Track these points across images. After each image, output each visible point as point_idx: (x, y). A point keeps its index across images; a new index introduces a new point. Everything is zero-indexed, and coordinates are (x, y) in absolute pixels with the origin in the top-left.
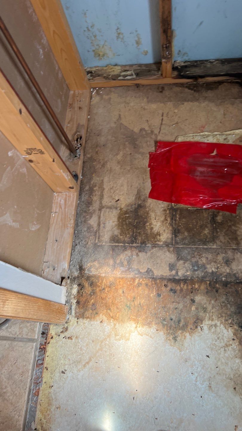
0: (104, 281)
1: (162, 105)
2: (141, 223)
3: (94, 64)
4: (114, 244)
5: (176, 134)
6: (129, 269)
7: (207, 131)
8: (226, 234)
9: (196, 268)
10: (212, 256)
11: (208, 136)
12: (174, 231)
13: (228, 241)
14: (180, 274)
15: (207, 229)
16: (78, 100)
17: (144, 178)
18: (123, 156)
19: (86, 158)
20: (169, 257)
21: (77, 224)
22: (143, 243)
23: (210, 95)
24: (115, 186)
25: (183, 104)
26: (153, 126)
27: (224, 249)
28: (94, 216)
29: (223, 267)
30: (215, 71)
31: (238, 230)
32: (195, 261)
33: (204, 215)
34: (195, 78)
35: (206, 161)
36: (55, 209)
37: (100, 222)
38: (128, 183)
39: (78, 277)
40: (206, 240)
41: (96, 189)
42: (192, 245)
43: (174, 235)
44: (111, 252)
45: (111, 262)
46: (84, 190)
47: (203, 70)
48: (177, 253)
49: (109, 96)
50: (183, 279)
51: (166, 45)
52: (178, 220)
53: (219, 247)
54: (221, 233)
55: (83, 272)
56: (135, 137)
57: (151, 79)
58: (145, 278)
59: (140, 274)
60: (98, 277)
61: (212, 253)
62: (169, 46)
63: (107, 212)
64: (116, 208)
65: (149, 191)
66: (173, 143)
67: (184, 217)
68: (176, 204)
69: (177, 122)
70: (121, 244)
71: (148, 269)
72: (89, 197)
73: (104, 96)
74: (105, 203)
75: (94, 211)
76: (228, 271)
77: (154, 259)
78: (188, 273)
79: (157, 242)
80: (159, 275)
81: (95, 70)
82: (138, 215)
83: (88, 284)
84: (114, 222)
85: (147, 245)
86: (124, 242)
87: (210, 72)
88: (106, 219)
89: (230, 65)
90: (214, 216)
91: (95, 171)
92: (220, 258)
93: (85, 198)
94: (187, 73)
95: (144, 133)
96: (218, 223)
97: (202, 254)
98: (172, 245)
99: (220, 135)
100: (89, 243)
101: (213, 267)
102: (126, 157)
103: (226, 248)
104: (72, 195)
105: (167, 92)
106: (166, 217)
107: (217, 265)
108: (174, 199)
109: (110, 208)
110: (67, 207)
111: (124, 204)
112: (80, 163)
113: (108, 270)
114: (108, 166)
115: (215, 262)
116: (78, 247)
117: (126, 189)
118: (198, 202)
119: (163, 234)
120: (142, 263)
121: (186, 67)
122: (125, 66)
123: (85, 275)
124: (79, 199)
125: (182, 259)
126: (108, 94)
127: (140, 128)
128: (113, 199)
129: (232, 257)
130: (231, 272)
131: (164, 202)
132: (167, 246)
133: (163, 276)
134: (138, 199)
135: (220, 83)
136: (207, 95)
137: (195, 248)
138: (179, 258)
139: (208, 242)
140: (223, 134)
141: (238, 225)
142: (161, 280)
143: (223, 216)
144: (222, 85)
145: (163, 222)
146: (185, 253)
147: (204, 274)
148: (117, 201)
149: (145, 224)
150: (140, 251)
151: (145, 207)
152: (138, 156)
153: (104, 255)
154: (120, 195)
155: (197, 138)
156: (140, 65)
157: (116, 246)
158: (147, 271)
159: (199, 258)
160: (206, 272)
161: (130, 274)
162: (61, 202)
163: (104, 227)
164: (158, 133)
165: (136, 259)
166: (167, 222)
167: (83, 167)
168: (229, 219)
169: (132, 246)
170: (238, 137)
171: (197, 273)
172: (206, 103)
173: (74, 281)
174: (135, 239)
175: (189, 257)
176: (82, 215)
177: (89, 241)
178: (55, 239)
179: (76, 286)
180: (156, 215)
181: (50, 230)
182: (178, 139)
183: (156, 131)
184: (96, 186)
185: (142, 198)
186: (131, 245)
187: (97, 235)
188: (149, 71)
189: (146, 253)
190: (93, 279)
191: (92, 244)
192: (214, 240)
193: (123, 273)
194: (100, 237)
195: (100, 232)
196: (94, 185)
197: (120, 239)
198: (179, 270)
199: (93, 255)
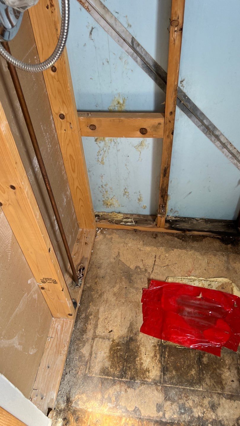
0: (90, 417)
1: (155, 248)
2: (132, 357)
3: (102, 210)
4: (104, 377)
5: (167, 275)
6: (116, 406)
7: (193, 276)
8: (212, 377)
9: (183, 411)
10: (198, 399)
11: (194, 280)
12: (162, 369)
13: (213, 384)
14: (166, 416)
15: (193, 370)
16: (85, 237)
17: (137, 311)
18: (119, 288)
19: (85, 287)
20: (156, 396)
21: (70, 351)
22: (133, 378)
23: (196, 246)
24: (110, 316)
25: (173, 250)
26: (147, 265)
27: (210, 392)
28: (87, 344)
29: (209, 412)
30: (200, 228)
31: (222, 374)
32: (182, 403)
33: (191, 355)
34: (184, 230)
35: (192, 303)
36: (51, 335)
37: (92, 352)
38: (122, 315)
39: (64, 410)
40: (193, 380)
41: (91, 318)
42: (180, 386)
43: (162, 373)
44: (100, 385)
45: (99, 396)
46: (81, 317)
47: (191, 225)
48: (165, 393)
49: (111, 236)
50: (170, 422)
51: (162, 205)
52: (167, 357)
53: (205, 390)
54: (207, 375)
55: (70, 405)
56: (131, 273)
57: (147, 227)
58: (132, 417)
59: (127, 413)
60: (84, 412)
61: (198, 396)
62: (164, 206)
63: (100, 342)
64: (109, 339)
65: (141, 325)
66: (164, 282)
67: (173, 355)
68: (165, 341)
69: (168, 264)
70: (111, 378)
71: (136, 407)
72: (84, 325)
73: (107, 235)
74: (99, 332)
75: (88, 339)
76: (214, 417)
77: (142, 397)
78: (175, 416)
79: (146, 379)
80: (147, 416)
81: (101, 214)
82: (129, 348)
83: (74, 419)
84: (105, 353)
85: (136, 381)
86: (114, 376)
87: (196, 228)
88: (98, 349)
89: (212, 224)
90: (200, 357)
91: (92, 300)
92: (206, 402)
93: (80, 325)
94: (177, 226)
95: (139, 270)
96: (204, 364)
97: (189, 396)
98: (160, 383)
99: (204, 280)
100: (79, 373)
101: (200, 411)
102: (121, 290)
103: (212, 391)
104: (69, 322)
105: (160, 239)
106: (155, 353)
107: (203, 410)
108: (163, 335)
109: (103, 338)
110: (62, 333)
111: (117, 336)
112: (80, 291)
113: (95, 405)
114: (105, 296)
115: (201, 406)
116: (68, 377)
117: (119, 321)
118: (186, 341)
119: (151, 371)
120: (130, 400)
121: (176, 221)
122: (127, 214)
123: (72, 408)
124: (75, 326)
125: (169, 399)
126: (110, 234)
127: (136, 266)
128: (107, 329)
129: (218, 402)
130: (217, 419)
131: (154, 338)
132: (156, 384)
133: (150, 417)
134: (130, 332)
135: (204, 237)
136: (193, 245)
137: (182, 388)
138: (167, 398)
139: (195, 383)
140: (207, 280)
141: (222, 369)
142: (148, 422)
143: (209, 358)
144: (206, 239)
145: (153, 358)
146: (172, 393)
147: (191, 418)
148: (110, 332)
149: (135, 359)
150: (129, 387)
151: (136, 340)
152: (132, 290)
153: (93, 387)
154: (114, 326)
155: (185, 281)
156: (139, 215)
157: (105, 379)
158: (134, 410)
159: (186, 400)
160: (193, 416)
161: (117, 412)
162: (58, 328)
163: (95, 358)
164: (151, 272)
165: (124, 396)
166: (157, 359)
167: (82, 295)
168: (214, 361)
169: (121, 381)
170: (220, 284)
171: (183, 416)
172: (193, 251)
173: (60, 414)
174: (125, 373)
175: (176, 398)
176: (76, 343)
177: (80, 371)
178: (47, 366)
179: (61, 419)
180: (146, 350)
181: (44, 355)
182: (168, 280)
183: (150, 270)
184: (91, 315)
185: (134, 332)
186: (120, 379)
187: (88, 365)
188: (146, 221)
189: (135, 389)
190: (79, 413)
191: (82, 374)
192: (200, 382)
193: (110, 410)
194: (91, 368)
195: (91, 362)
196: (90, 313)
197: (110, 371)
198: (166, 412)
199: (81, 387)
